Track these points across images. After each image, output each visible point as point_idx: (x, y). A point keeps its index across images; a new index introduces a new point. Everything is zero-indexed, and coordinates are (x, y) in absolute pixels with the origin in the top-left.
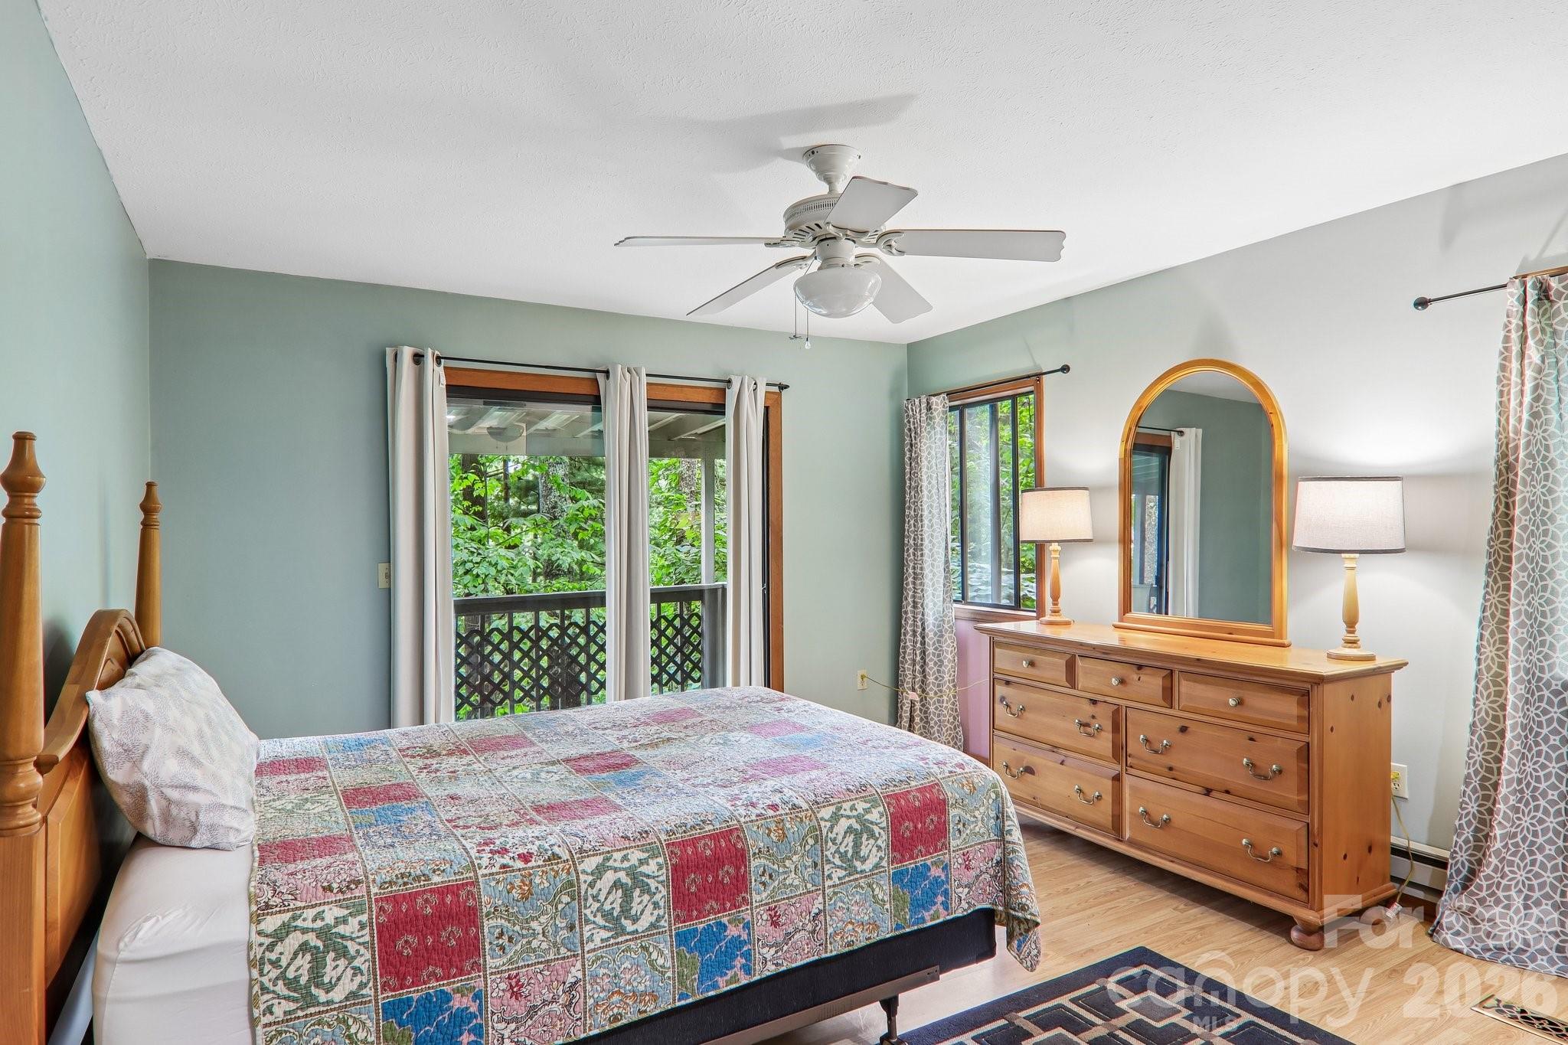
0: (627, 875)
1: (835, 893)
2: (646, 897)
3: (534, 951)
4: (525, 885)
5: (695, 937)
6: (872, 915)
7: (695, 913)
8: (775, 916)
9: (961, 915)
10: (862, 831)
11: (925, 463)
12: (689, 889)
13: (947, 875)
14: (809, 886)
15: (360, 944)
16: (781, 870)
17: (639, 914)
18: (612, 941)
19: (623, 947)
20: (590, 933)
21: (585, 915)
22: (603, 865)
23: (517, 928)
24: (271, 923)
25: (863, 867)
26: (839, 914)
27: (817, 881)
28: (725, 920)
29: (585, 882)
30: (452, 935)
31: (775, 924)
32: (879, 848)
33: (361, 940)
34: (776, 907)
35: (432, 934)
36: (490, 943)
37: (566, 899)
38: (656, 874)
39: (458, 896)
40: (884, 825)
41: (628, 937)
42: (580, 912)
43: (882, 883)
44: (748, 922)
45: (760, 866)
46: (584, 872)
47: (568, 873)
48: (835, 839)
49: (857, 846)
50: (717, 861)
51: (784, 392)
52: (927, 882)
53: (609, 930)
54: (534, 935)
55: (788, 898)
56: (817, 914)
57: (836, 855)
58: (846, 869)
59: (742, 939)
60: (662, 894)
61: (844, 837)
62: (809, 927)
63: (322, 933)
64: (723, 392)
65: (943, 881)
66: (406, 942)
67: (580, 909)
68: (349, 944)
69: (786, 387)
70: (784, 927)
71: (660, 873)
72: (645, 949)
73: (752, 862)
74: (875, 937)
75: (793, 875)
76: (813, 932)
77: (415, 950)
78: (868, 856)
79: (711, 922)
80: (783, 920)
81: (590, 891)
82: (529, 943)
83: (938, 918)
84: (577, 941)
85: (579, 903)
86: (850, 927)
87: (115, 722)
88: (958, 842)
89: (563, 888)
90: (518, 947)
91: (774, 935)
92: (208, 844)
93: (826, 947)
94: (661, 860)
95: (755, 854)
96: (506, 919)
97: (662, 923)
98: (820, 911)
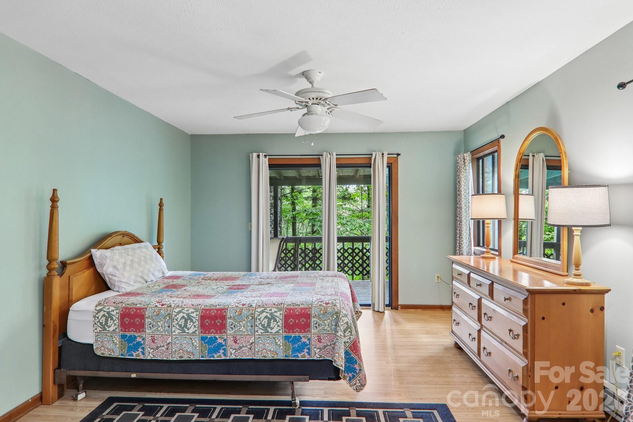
0: (187, 315)
1: (259, 338)
2: (192, 323)
3: (159, 331)
4: (158, 312)
5: (207, 339)
6: (275, 349)
7: (207, 332)
8: (236, 340)
9: (316, 359)
10: (272, 318)
11: (463, 183)
12: (206, 324)
13: (309, 342)
14: (249, 333)
15: (116, 318)
16: (238, 325)
17: (189, 327)
18: (181, 334)
19: (185, 336)
20: (174, 330)
21: (173, 324)
22: (181, 311)
23: (154, 323)
24: (99, 308)
25: (271, 331)
26: (261, 345)
27: (252, 332)
28: (217, 337)
29: (174, 314)
30: (137, 321)
31: (236, 342)
32: (278, 326)
33: (116, 317)
34: (236, 337)
35: (133, 319)
36: (147, 326)
37: (168, 318)
38: (195, 317)
39: (141, 311)
40: (281, 318)
41: (186, 334)
42: (172, 323)
43: (279, 338)
44: (225, 339)
45: (231, 322)
46: (175, 312)
47: (170, 311)
48: (260, 319)
49: (269, 323)
50: (215, 317)
51: (399, 157)
52: (300, 343)
53: (181, 330)
54: (159, 327)
55: (240, 335)
56: (252, 343)
57: (260, 325)
58: (264, 330)
59: (223, 344)
60: (197, 323)
61: (264, 319)
62: (249, 347)
63: (108, 313)
64: (371, 158)
65: (307, 344)
66: (127, 320)
67: (172, 322)
68: (113, 317)
69: (400, 154)
70: (238, 344)
71: (197, 317)
72: (191, 339)
73: (228, 320)
74: (276, 357)
75: (243, 327)
76: (250, 349)
77: (129, 323)
78: (274, 328)
79: (212, 336)
80: (238, 342)
81: (175, 318)
82: (158, 328)
83: (305, 357)
84: (170, 331)
85: (172, 320)
86: (265, 351)
87: (98, 257)
88: (316, 331)
89: (168, 315)
90: (155, 329)
91: (235, 346)
92: (117, 290)
93: (255, 355)
94: (198, 313)
95: (229, 318)
96: (152, 320)
97: (197, 332)
98: (253, 342)
